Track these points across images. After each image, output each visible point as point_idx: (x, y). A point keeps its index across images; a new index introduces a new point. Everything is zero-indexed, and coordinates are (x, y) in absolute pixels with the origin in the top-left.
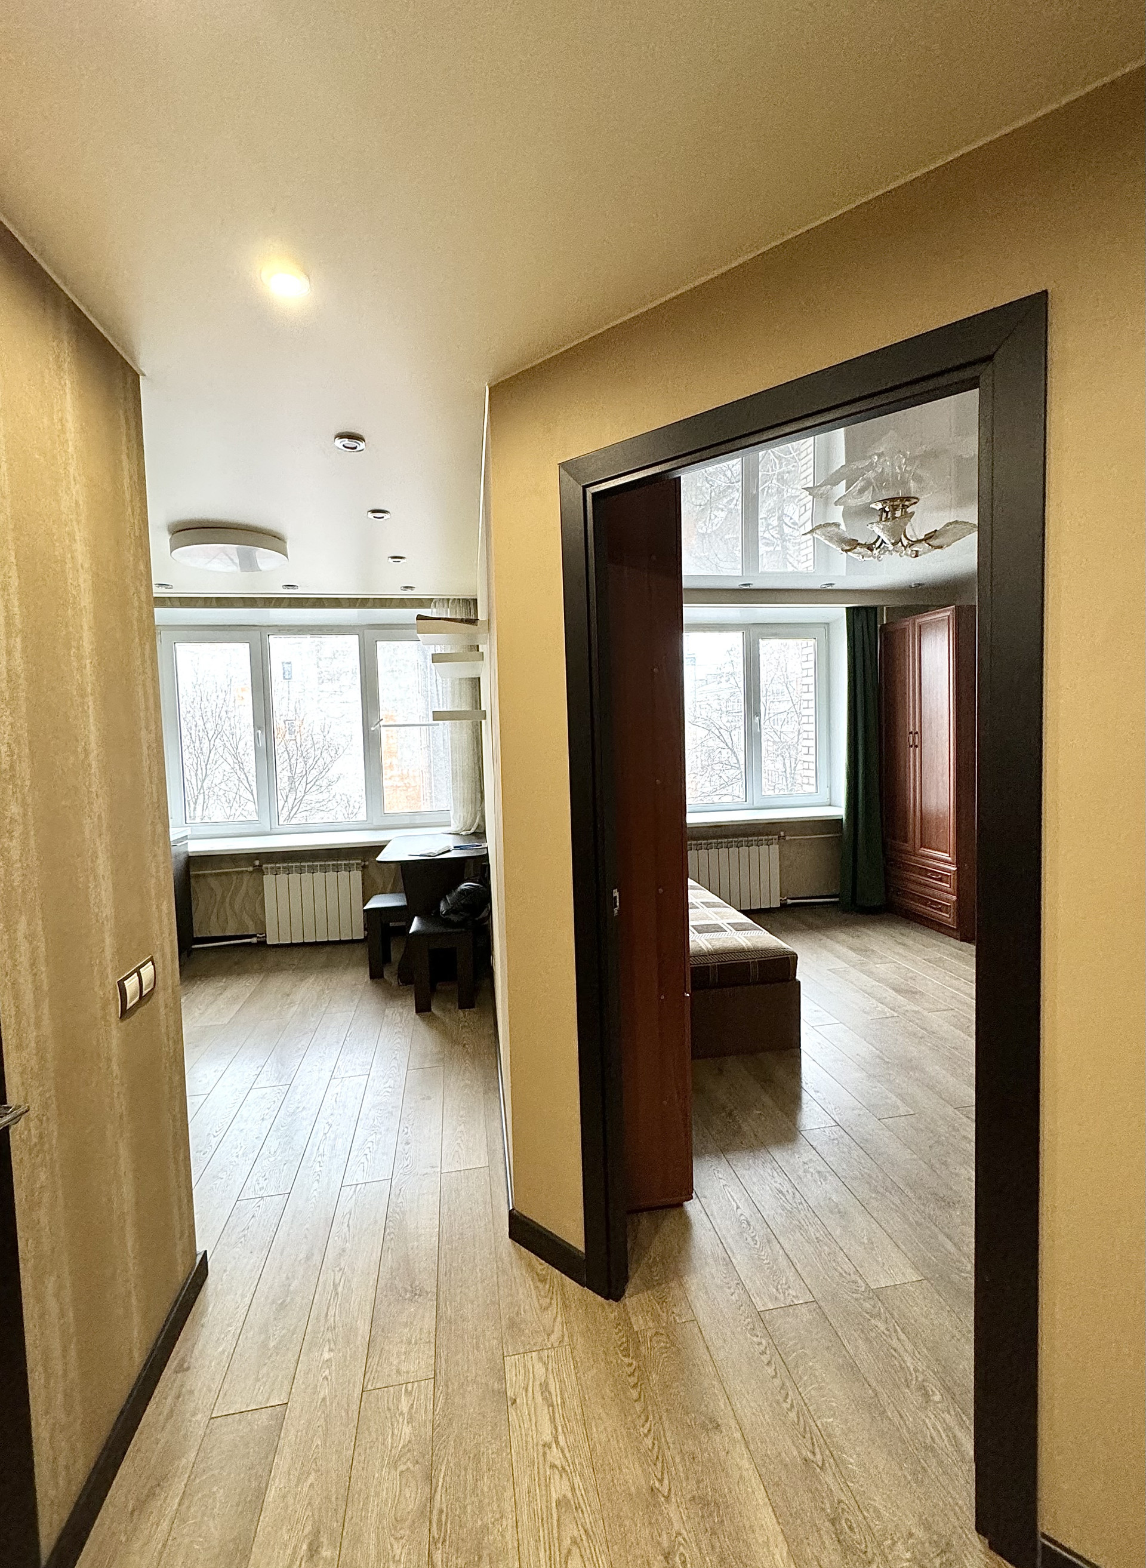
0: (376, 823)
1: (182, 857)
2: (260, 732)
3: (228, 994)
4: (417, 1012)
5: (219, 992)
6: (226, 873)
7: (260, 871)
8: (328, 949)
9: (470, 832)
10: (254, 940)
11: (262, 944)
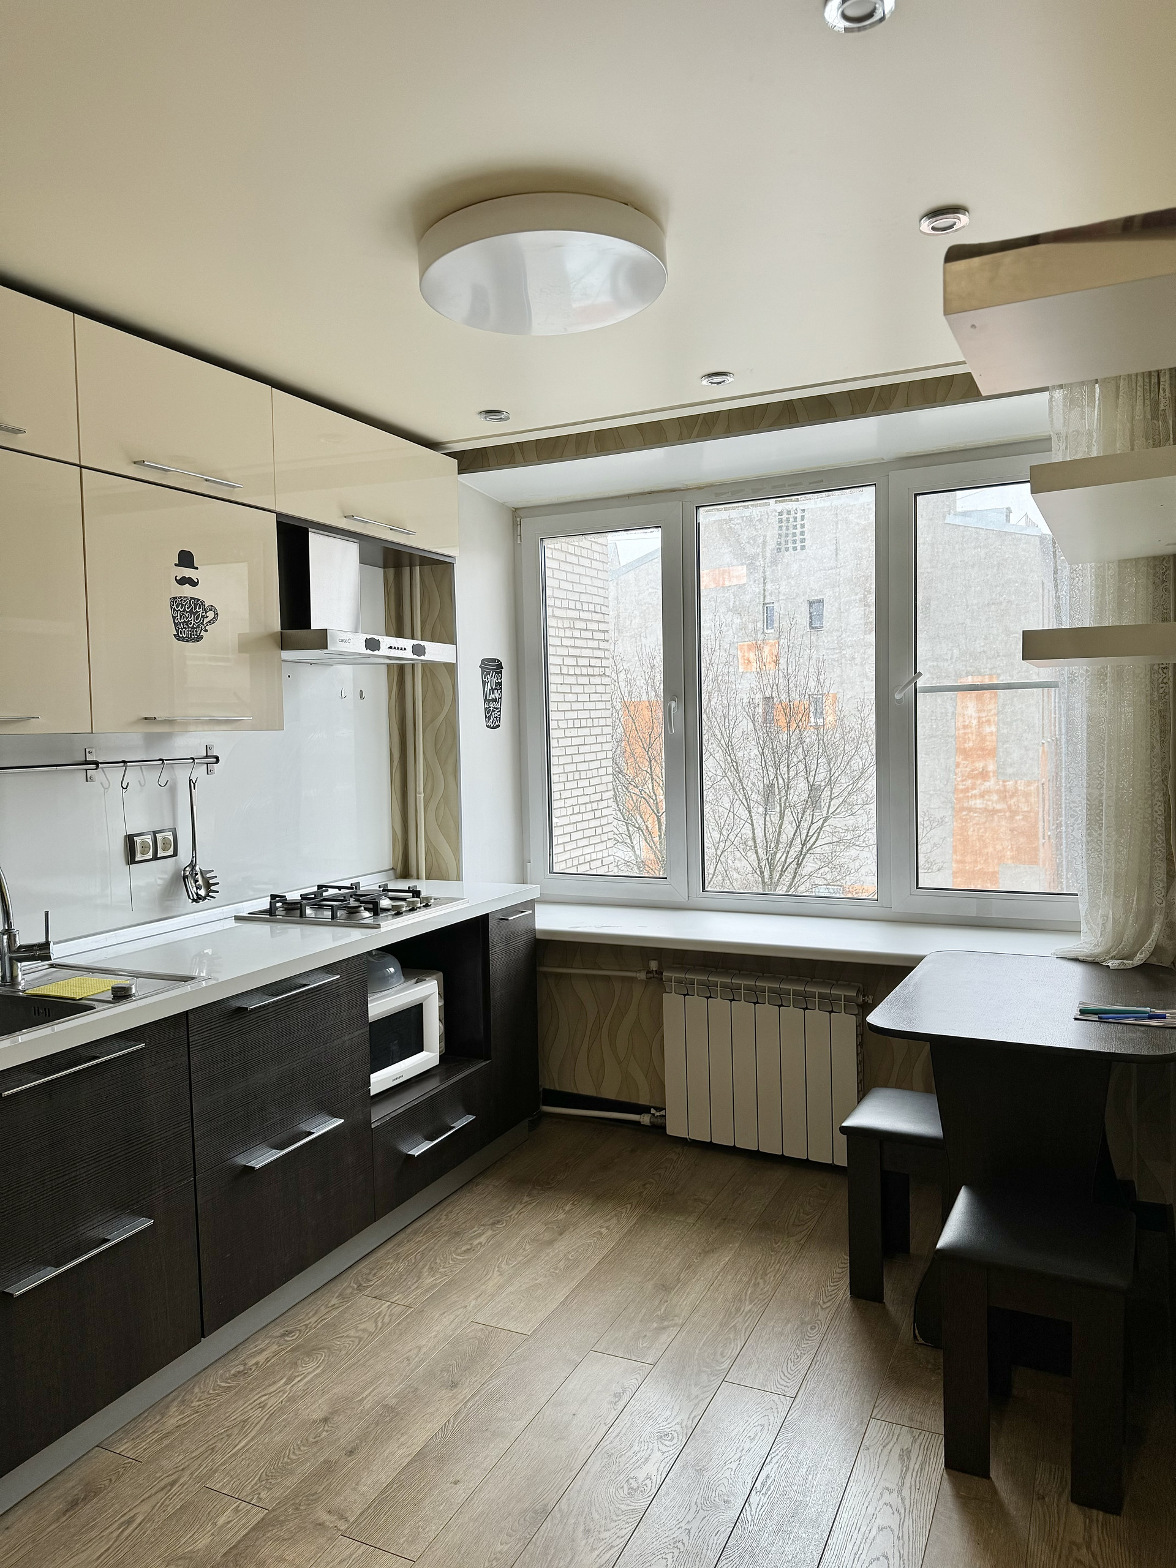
0: (897, 907)
1: (521, 943)
2: (673, 704)
3: (562, 1246)
4: (948, 1465)
5: (547, 1236)
6: (608, 978)
7: (656, 980)
8: (780, 1175)
9: (1129, 964)
10: (645, 1119)
11: (659, 1128)
